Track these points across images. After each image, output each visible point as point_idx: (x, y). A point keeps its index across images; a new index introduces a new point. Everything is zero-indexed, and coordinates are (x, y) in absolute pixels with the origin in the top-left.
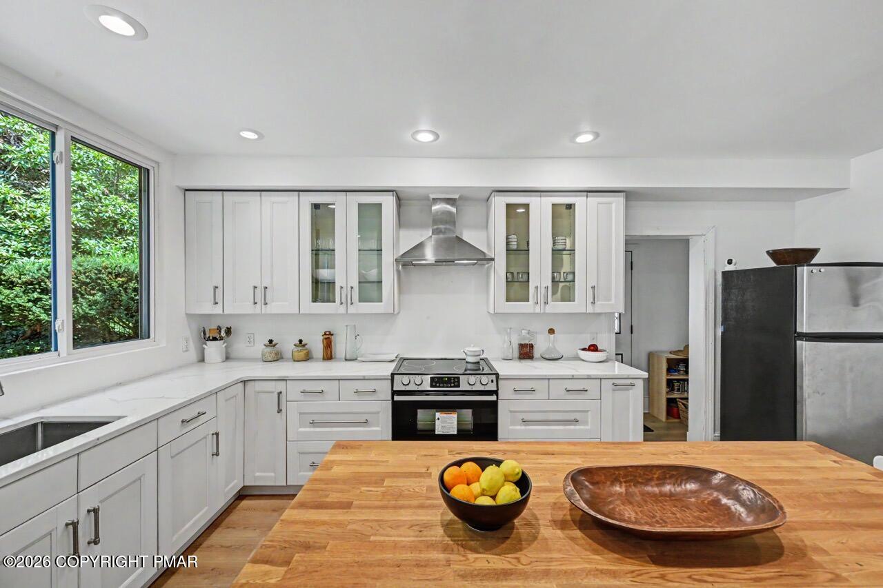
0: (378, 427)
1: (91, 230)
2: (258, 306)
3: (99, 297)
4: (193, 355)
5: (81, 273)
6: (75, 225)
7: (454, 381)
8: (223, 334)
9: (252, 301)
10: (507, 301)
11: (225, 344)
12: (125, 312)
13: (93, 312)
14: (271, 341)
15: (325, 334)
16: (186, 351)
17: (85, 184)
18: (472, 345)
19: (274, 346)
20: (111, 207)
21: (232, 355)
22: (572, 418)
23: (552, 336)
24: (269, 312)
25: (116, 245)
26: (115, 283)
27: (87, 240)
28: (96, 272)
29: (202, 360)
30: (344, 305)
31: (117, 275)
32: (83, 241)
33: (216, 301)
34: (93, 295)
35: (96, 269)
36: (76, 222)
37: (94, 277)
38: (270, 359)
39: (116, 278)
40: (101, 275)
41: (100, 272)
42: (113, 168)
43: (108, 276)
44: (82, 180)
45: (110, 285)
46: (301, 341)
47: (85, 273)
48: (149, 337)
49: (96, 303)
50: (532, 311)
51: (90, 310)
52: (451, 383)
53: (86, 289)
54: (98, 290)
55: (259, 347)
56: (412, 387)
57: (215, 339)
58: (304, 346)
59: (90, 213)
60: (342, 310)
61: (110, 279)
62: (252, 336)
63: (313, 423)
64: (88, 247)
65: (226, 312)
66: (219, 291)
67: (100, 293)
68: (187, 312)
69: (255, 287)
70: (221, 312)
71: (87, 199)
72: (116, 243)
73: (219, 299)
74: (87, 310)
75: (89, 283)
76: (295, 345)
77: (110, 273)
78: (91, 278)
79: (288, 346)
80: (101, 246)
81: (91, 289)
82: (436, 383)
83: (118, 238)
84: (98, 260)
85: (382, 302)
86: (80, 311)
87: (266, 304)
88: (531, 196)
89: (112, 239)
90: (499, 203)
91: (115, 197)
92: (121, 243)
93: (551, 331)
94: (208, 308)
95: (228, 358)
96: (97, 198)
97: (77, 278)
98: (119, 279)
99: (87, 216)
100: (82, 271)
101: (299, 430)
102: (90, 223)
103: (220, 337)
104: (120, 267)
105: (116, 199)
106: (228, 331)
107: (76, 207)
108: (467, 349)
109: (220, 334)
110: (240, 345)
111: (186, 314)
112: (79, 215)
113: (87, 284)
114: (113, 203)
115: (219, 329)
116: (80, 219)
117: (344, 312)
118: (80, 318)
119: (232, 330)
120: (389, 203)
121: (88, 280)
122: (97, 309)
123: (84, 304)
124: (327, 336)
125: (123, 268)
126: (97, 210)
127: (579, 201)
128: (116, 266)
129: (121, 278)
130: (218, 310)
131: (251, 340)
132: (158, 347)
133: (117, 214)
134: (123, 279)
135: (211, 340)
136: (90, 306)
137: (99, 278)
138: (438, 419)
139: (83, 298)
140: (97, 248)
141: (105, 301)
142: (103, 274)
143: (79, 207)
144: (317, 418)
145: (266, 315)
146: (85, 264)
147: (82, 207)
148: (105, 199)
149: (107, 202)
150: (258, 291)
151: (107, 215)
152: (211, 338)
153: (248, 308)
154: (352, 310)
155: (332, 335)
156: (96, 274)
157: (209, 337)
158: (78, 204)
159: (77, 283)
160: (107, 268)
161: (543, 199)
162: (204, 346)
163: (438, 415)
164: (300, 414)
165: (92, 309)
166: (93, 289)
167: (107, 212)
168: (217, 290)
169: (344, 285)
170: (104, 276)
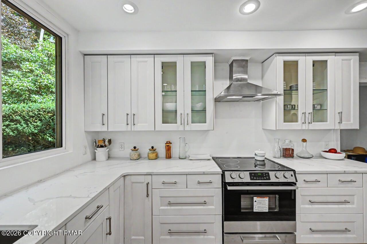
0: (213, 205)
1: (36, 91)
2: (129, 126)
3: (39, 123)
4: (89, 156)
5: (30, 111)
6: (28, 88)
7: (266, 176)
8: (107, 143)
9: (126, 123)
10: (284, 122)
11: (108, 149)
12: (52, 131)
13: (36, 131)
14: (135, 148)
15: (167, 143)
16: (86, 154)
17: (33, 68)
18: (259, 150)
19: (137, 150)
20: (46, 80)
21: (111, 156)
22: (343, 200)
23: (305, 144)
24: (135, 130)
25: (49, 98)
26: (47, 116)
27: (34, 96)
28: (38, 111)
29: (94, 159)
30: (183, 125)
31: (48, 112)
32: (32, 96)
33: (104, 123)
34: (36, 122)
35: (38, 109)
36: (28, 87)
37: (36, 113)
38: (135, 158)
39: (48, 114)
40: (40, 112)
41: (39, 110)
42: (47, 61)
43: (43, 113)
44: (32, 66)
45: (45, 117)
46: (153, 147)
47: (32, 111)
48: (62, 146)
49: (38, 126)
50: (300, 128)
51: (35, 130)
52: (264, 177)
53: (32, 119)
54: (38, 120)
55: (128, 151)
56: (237, 180)
57: (102, 147)
58: (155, 150)
59: (36, 83)
60: (181, 128)
61: (45, 114)
62: (123, 144)
63: (170, 204)
64: (34, 99)
65: (109, 130)
66: (105, 118)
67: (40, 122)
68: (86, 130)
69: (128, 114)
70: (106, 130)
71: (34, 76)
72: (48, 97)
73: (105, 122)
74: (33, 130)
75: (34, 116)
76: (150, 150)
77: (45, 111)
78: (35, 114)
79: (145, 150)
80: (41, 99)
81: (35, 120)
82: (254, 176)
83: (49, 95)
84: (39, 105)
85: (206, 123)
86: (30, 131)
87: (135, 125)
88: (299, 56)
89: (47, 95)
90: (279, 60)
91: (48, 75)
92: (51, 98)
93: (304, 141)
94: (99, 128)
95: (109, 158)
96: (39, 75)
97: (28, 114)
98: (49, 114)
99: (35, 84)
100: (31, 110)
101: (160, 208)
102: (36, 88)
103: (105, 145)
104: (50, 108)
105: (49, 76)
106: (110, 141)
107: (29, 79)
108: (257, 152)
109: (104, 143)
110: (116, 150)
111: (85, 131)
112: (30, 83)
113: (33, 117)
114: (47, 78)
115: (104, 140)
116: (31, 85)
117: (182, 129)
118: (30, 134)
119: (112, 141)
120: (209, 61)
121: (33, 115)
122: (38, 130)
123: (31, 127)
124: (167, 144)
125: (51, 109)
126: (39, 81)
127: (330, 59)
128: (48, 108)
129: (50, 114)
130: (104, 129)
131: (122, 147)
132: (68, 152)
133: (50, 84)
134: (51, 114)
135: (99, 147)
136: (34, 128)
137: (39, 114)
138: (256, 201)
139: (31, 124)
140: (39, 100)
141: (42, 126)
142: (41, 112)
143: (30, 80)
144: (172, 200)
145: (134, 131)
146: (32, 107)
147: (32, 80)
148: (44, 76)
149: (44, 77)
150: (129, 116)
151: (44, 83)
152: (99, 146)
153: (123, 127)
154: (187, 128)
155: (171, 143)
156: (38, 112)
157: (98, 145)
158: (30, 78)
159: (28, 116)
160: (43, 109)
161: (307, 57)
162: (96, 151)
163: (255, 198)
164: (161, 197)
165: (36, 130)
166: (36, 120)
167: (44, 82)
168: (104, 116)
169: (183, 113)
170: (42, 113)
